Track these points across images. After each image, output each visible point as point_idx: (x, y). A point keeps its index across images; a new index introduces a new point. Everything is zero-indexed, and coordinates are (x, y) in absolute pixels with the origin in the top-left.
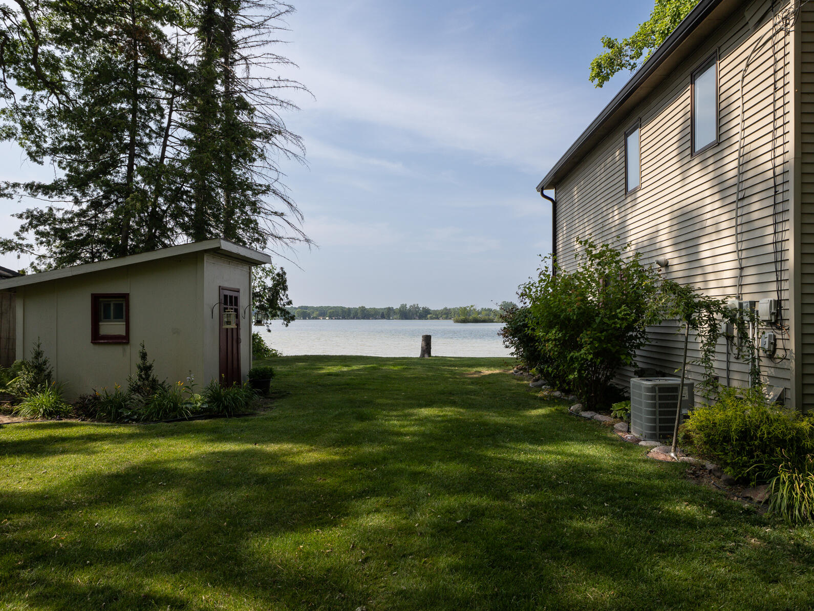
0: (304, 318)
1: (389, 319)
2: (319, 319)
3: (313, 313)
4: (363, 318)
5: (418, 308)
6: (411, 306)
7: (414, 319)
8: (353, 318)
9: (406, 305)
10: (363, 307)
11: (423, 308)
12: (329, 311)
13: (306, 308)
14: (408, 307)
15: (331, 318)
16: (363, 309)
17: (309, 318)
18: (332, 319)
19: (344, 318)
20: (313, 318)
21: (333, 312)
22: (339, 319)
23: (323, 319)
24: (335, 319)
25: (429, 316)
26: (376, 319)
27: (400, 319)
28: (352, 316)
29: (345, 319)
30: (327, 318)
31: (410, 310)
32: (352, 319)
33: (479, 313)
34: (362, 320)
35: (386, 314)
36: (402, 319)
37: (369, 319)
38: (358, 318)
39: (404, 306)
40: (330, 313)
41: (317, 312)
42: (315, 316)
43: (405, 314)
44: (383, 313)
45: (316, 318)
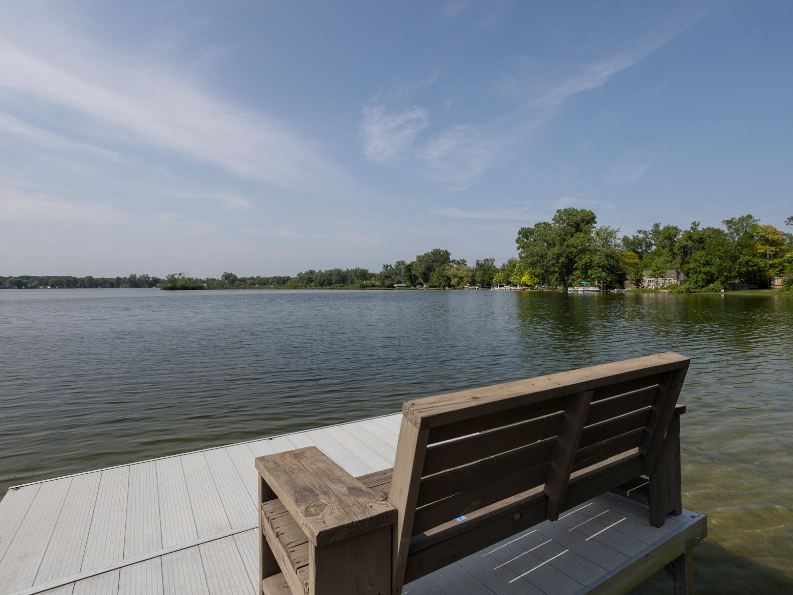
0: (20, 288)
1: (119, 287)
2: (38, 288)
3: (32, 282)
4: (91, 287)
5: (147, 277)
6: (140, 276)
7: (144, 287)
8: (80, 287)
9: (135, 275)
10: (90, 277)
11: (153, 278)
12: (51, 280)
13: (28, 278)
14: (138, 276)
15: (53, 286)
16: (90, 279)
17: (26, 287)
18: (54, 288)
19: (69, 287)
20: (31, 287)
21: (56, 281)
22: (64, 288)
23: (44, 288)
24: (59, 288)
25: (158, 285)
26: (105, 287)
27: (129, 287)
28: (78, 285)
29: (71, 288)
30: (49, 287)
31: (139, 280)
32: (78, 287)
33: (204, 282)
34: (90, 289)
35: (116, 283)
36: (132, 288)
37: (97, 287)
38: (85, 287)
39: (133, 277)
40: (52, 282)
41: (37, 282)
42: (33, 285)
43: (135, 283)
44: (112, 282)
45: (35, 287)
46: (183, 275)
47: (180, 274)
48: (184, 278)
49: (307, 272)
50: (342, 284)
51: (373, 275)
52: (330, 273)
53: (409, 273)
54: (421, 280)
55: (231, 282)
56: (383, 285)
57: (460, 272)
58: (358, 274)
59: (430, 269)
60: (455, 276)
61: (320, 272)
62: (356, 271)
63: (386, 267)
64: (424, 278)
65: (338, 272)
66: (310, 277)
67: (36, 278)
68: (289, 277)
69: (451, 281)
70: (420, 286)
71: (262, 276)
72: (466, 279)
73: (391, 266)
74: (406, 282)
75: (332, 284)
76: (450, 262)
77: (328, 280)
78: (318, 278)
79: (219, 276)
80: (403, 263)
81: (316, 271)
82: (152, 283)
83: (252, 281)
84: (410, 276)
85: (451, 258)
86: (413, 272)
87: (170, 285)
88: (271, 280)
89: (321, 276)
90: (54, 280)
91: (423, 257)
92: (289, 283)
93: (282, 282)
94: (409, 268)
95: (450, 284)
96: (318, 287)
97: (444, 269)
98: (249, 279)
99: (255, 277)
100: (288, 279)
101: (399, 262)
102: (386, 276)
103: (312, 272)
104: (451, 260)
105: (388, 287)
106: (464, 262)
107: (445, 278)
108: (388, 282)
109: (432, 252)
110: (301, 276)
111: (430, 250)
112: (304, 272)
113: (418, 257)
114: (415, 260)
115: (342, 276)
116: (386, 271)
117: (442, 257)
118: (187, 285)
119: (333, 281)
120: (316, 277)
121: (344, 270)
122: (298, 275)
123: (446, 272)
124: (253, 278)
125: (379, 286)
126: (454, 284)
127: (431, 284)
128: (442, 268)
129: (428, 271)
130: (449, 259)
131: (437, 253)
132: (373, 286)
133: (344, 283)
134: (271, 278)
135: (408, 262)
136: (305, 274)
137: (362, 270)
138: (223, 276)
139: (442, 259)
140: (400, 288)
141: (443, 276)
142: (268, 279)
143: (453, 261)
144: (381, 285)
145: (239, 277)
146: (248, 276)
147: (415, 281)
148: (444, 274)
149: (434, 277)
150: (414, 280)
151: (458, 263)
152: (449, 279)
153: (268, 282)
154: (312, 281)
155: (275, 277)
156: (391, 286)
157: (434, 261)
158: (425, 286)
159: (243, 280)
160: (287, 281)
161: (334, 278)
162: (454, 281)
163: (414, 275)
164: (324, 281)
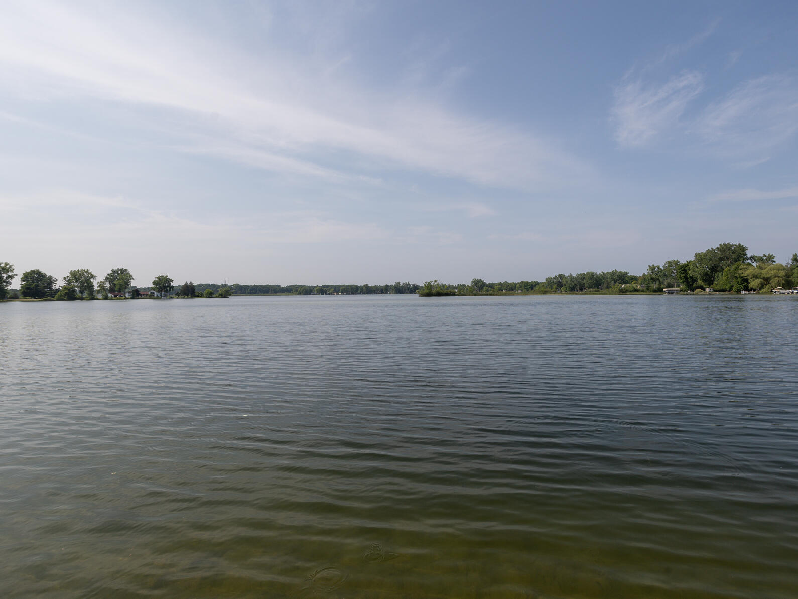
0: (322, 294)
1: (387, 293)
3: (330, 289)
4: (368, 293)
5: (409, 284)
6: (404, 283)
7: (406, 293)
8: (360, 293)
9: (399, 283)
10: (367, 285)
11: (413, 285)
12: (341, 288)
13: (328, 286)
14: (401, 284)
15: (343, 293)
16: (366, 286)
17: (326, 294)
19: (353, 293)
20: (329, 294)
21: (344, 289)
22: (349, 294)
23: (337, 294)
24: (346, 294)
25: (417, 291)
26: (376, 294)
27: (395, 293)
28: (359, 292)
30: (340, 294)
31: (402, 286)
32: (358, 294)
33: (456, 288)
34: (367, 295)
35: (385, 290)
36: (397, 294)
37: (371, 293)
38: (364, 293)
39: (398, 284)
40: (342, 290)
41: (333, 289)
42: (330, 292)
43: (400, 289)
44: (382, 289)
45: (331, 294)
46: (438, 282)
47: (435, 281)
48: (438, 284)
49: (556, 276)
50: (596, 289)
51: (634, 278)
52: (583, 277)
53: (683, 275)
54: (700, 282)
55: (480, 288)
56: (648, 289)
57: (764, 272)
58: (616, 277)
59: (714, 269)
60: (756, 277)
61: (570, 276)
62: (613, 273)
63: (652, 268)
64: (704, 281)
65: (592, 275)
66: (559, 282)
67: (332, 286)
68: (537, 282)
69: (749, 283)
70: (699, 290)
71: (510, 281)
72: (774, 281)
73: (659, 267)
74: (678, 286)
75: (585, 289)
76: (747, 259)
77: (580, 285)
78: (569, 282)
79: (468, 282)
80: (676, 263)
81: (566, 275)
82: (411, 289)
83: (500, 286)
84: (686, 278)
85: (749, 253)
86: (690, 273)
87: (426, 291)
88: (518, 285)
89: (571, 280)
90: (343, 287)
91: (705, 255)
92: (537, 288)
93: (529, 288)
94: (684, 269)
95: (748, 287)
96: (569, 292)
97: (737, 268)
98: (497, 284)
99: (502, 282)
100: (536, 284)
101: (669, 262)
102: (652, 279)
103: (561, 276)
104: (749, 256)
105: (655, 291)
106: (771, 258)
107: (739, 280)
108: (655, 286)
109: (718, 248)
110: (550, 281)
111: (715, 245)
112: (553, 276)
113: (696, 255)
114: (693, 258)
115: (596, 280)
116: (653, 272)
117: (733, 253)
118: (441, 291)
119: (585, 286)
120: (567, 282)
121: (598, 274)
122: (547, 279)
123: (740, 271)
124: (500, 284)
125: (643, 291)
126: (754, 287)
127: (716, 288)
128: (733, 267)
129: (712, 272)
130: (745, 255)
131: (725, 249)
132: (636, 291)
133: (598, 288)
134: (518, 283)
135: (683, 261)
136: (554, 278)
137: (621, 272)
138: (472, 282)
139: (734, 256)
140: (671, 293)
141: (736, 277)
142: (515, 284)
143: (752, 258)
144: (645, 289)
145: (487, 283)
146: (496, 281)
147: (693, 284)
148: (737, 275)
149: (721, 279)
150: (691, 283)
151: (761, 259)
152: (745, 280)
153: (516, 287)
154: (561, 286)
155: (523, 282)
156: (659, 291)
157: (721, 259)
158: (707, 290)
159: (491, 286)
160: (535, 285)
161: (587, 282)
162: (754, 284)
163: (692, 277)
164: (576, 285)
